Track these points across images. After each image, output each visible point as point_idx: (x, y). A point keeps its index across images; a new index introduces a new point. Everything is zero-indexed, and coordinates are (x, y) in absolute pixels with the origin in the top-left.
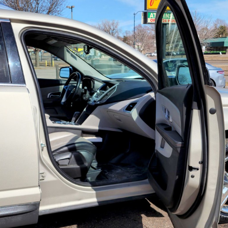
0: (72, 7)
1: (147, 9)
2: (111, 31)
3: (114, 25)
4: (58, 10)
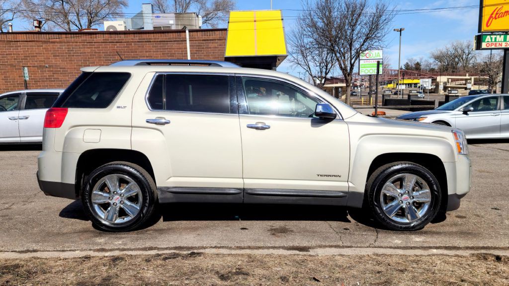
0: (401, 29)
1: (482, 31)
2: (464, 56)
3: (470, 47)
4: (379, 35)
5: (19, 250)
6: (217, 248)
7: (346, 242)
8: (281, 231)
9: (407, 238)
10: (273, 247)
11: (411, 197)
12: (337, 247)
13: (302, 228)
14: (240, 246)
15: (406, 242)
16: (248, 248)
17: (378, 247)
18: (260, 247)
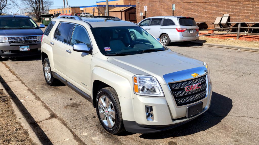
5: (24, 82)
6: (43, 102)
7: (72, 122)
8: (75, 106)
9: (94, 135)
10: (51, 111)
11: (108, 112)
12: (63, 123)
13: (84, 108)
14: (46, 105)
15: (86, 136)
16: (46, 107)
17: (72, 131)
18: (49, 109)
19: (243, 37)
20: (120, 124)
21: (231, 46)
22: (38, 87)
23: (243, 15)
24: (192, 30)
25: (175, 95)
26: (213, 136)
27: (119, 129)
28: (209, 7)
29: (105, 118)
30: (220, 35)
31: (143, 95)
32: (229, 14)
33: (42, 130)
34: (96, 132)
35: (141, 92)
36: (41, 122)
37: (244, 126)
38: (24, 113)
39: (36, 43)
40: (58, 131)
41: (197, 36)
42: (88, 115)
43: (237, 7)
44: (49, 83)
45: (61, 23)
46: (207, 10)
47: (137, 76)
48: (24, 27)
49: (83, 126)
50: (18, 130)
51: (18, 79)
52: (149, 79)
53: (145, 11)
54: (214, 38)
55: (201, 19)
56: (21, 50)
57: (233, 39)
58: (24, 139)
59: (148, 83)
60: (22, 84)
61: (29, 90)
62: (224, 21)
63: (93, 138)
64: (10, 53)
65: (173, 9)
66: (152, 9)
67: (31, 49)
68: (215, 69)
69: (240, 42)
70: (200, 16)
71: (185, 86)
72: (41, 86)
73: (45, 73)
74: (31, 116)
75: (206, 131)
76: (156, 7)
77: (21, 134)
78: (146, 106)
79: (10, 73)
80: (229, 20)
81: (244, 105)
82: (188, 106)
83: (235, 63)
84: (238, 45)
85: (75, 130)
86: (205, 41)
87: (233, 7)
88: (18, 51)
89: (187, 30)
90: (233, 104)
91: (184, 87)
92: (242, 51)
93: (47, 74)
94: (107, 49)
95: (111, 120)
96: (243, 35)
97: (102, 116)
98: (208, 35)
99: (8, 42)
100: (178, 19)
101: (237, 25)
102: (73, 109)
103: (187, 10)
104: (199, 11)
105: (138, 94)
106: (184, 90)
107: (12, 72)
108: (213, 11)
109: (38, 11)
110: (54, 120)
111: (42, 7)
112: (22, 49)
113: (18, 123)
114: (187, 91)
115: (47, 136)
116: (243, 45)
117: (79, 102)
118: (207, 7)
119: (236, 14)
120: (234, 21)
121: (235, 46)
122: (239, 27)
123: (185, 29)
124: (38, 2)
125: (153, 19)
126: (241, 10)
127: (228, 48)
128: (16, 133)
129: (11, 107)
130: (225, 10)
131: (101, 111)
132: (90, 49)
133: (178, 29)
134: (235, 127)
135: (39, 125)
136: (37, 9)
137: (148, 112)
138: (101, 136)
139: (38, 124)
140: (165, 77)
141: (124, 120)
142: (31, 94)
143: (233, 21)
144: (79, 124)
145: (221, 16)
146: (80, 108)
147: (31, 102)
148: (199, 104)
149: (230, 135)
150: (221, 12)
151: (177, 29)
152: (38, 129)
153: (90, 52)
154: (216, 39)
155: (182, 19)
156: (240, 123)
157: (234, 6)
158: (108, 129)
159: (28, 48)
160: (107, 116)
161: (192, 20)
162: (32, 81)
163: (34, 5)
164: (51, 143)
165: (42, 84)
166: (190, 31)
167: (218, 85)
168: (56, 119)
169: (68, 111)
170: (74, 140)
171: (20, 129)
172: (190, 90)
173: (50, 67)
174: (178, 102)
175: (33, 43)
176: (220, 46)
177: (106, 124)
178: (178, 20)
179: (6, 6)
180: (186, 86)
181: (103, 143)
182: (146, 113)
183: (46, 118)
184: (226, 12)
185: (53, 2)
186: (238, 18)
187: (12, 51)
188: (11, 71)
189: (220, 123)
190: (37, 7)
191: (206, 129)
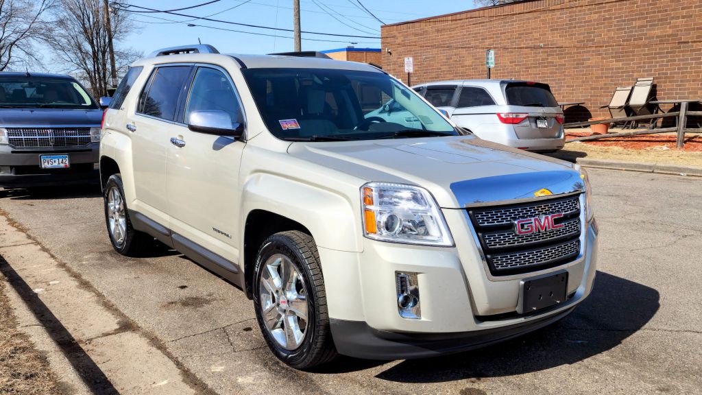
5: (47, 247)
6: (99, 295)
7: (182, 341)
8: (194, 302)
9: (243, 372)
10: (122, 315)
11: (288, 301)
12: (155, 342)
13: (221, 308)
14: (110, 301)
15: (220, 374)
16: (108, 306)
17: (178, 364)
18: (116, 310)
19: (696, 141)
20: (321, 332)
21: (658, 164)
22: (87, 260)
23: (694, 81)
24: (545, 118)
25: (485, 242)
26: (597, 377)
27: (316, 350)
28: (594, 60)
29: (279, 325)
30: (627, 139)
31: (391, 239)
32: (652, 79)
33: (92, 361)
34: (249, 366)
35: (385, 232)
36: (90, 340)
37: (690, 353)
38: (42, 319)
39: (89, 146)
40: (139, 362)
41: (559, 136)
42: (229, 324)
43: (677, 56)
44: (121, 249)
45: (159, 68)
46: (589, 67)
47: (372, 185)
48: (54, 103)
49: (214, 351)
50: (18, 351)
51: (30, 241)
52: (406, 194)
53: (406, 71)
54: (611, 147)
55: (570, 93)
56: (43, 166)
57: (665, 148)
58: (33, 372)
59: (405, 206)
60: (42, 252)
61: (62, 265)
62: (640, 97)
63: (240, 380)
64: (12, 175)
65: (488, 63)
66: (427, 70)
67: (71, 165)
68: (611, 220)
69: (686, 155)
70: (568, 86)
71: (515, 219)
72: (96, 255)
73: (111, 219)
74: (61, 325)
75: (576, 365)
76: (438, 63)
77: (27, 361)
78: (397, 273)
79: (10, 226)
80: (653, 93)
81: (694, 304)
82: (523, 280)
83: (671, 205)
84: (681, 164)
85: (189, 359)
86: (583, 155)
87: (666, 57)
88: (37, 168)
89: (528, 117)
90: (660, 302)
91: (513, 221)
92: (694, 178)
93: (116, 221)
94: (289, 125)
95: (296, 326)
96: (695, 137)
97: (269, 320)
98: (592, 137)
99: (7, 143)
100: (502, 87)
101: (677, 107)
102: (187, 311)
103: (531, 68)
104: (564, 72)
105: (376, 237)
106: (514, 232)
107: (17, 224)
108: (608, 69)
109: (100, 80)
110: (127, 336)
111: (110, 68)
112: (46, 164)
113: (21, 335)
114: (520, 232)
115: (103, 375)
116: (695, 163)
117: (205, 293)
118: (589, 59)
119: (674, 77)
120: (668, 99)
121: (672, 164)
122: (683, 112)
123: (524, 116)
124: (100, 55)
125: (430, 89)
126: (688, 64)
127: (652, 170)
128: (10, 357)
129: (7, 300)
130: (641, 67)
131: (267, 305)
132: (238, 125)
133: (503, 116)
134: (663, 356)
135: (84, 348)
136: (97, 75)
137: (403, 292)
138: (265, 374)
139: (81, 345)
140: (458, 188)
141: (333, 319)
142: (66, 275)
143: (664, 99)
144: (201, 347)
145: (629, 85)
146: (206, 307)
147: (64, 294)
148: (557, 275)
149: (647, 374)
150: (629, 72)
151: (499, 115)
152: (78, 357)
153: (238, 134)
154: (616, 148)
155: (516, 88)
156: (679, 347)
157: (667, 53)
158: (285, 355)
159: (64, 161)
160: (283, 316)
161: (543, 91)
162: (73, 245)
163: (87, 62)
164: (116, 392)
165: (100, 252)
166: (538, 122)
167: (619, 257)
168: (134, 334)
169: (174, 314)
170: (183, 385)
171: (24, 350)
172: (531, 231)
173: (124, 199)
174: (495, 265)
175: (78, 147)
176: (628, 167)
177: (281, 342)
178: (502, 90)
179: (8, 65)
180: (519, 218)
181: (270, 390)
182: (399, 295)
183: (104, 332)
184: (644, 71)
185: (143, 53)
186: (680, 89)
187: (18, 169)
188: (12, 222)
189: (619, 345)
190: (98, 68)
191: (578, 361)
